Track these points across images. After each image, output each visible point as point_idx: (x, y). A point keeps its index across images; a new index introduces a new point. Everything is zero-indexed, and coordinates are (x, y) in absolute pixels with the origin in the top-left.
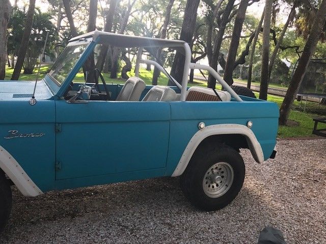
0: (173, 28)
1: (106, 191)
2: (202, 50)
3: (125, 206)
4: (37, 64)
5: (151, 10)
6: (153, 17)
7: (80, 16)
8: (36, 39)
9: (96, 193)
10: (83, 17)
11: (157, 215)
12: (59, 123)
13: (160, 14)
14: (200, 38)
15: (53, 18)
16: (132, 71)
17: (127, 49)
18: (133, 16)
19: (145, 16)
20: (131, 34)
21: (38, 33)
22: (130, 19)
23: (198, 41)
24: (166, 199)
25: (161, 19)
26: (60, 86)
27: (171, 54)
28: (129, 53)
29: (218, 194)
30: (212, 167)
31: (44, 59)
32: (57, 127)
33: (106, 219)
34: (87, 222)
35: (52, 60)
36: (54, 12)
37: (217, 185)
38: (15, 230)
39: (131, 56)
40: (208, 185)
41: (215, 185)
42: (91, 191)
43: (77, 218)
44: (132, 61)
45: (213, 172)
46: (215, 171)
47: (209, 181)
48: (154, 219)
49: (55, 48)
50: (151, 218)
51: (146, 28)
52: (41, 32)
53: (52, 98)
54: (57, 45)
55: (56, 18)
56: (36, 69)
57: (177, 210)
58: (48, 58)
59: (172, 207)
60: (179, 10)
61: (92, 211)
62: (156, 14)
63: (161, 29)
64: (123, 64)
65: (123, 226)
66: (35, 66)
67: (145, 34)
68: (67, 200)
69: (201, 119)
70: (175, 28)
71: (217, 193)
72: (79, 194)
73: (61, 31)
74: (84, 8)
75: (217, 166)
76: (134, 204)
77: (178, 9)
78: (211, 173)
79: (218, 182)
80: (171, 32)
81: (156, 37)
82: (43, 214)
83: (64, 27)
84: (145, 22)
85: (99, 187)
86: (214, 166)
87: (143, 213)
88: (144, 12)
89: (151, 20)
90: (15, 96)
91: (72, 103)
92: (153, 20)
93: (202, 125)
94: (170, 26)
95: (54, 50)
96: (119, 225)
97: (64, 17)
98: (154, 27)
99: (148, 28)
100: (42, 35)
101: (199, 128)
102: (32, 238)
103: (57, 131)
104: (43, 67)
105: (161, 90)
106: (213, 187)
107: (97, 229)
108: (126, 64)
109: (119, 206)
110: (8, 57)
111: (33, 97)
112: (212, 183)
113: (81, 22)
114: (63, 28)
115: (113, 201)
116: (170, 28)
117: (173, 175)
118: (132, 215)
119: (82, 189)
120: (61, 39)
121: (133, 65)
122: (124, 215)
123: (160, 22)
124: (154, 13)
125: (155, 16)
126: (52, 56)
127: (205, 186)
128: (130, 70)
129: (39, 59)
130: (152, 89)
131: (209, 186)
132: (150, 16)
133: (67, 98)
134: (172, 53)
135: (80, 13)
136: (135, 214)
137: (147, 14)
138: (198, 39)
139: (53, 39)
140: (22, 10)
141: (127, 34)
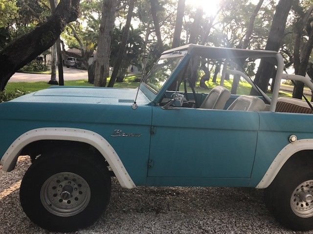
0: (255, 38)
1: (187, 194)
2: (286, 59)
3: (205, 210)
4: (127, 73)
5: (233, 21)
6: (234, 27)
7: (165, 30)
8: (127, 52)
9: (178, 194)
10: (168, 31)
11: (238, 225)
12: (154, 126)
13: (242, 24)
14: (285, 48)
15: (143, 33)
16: (211, 80)
17: (207, 59)
18: (214, 28)
19: (226, 28)
20: (212, 45)
21: (129, 46)
22: (212, 30)
23: (282, 50)
24: (247, 211)
25: (242, 30)
26: (156, 94)
27: (252, 64)
28: (209, 63)
29: (307, 214)
30: (302, 184)
31: (132, 69)
32: (152, 129)
33: (188, 220)
34: (170, 220)
35: (139, 70)
36: (143, 28)
37: (307, 204)
38: (111, 215)
39: (210, 66)
40: (296, 202)
41: (304, 204)
42: (173, 191)
43: (161, 215)
44: (211, 70)
45: (302, 189)
46: (305, 189)
47: (298, 199)
48: (235, 228)
49: (142, 60)
50: (232, 227)
51: (227, 39)
52: (132, 46)
53: (149, 105)
54: (144, 57)
55: (145, 33)
56: (126, 78)
57: (259, 224)
58: (136, 68)
59: (253, 219)
60: (263, 20)
61: (175, 210)
62: (238, 24)
63: (242, 38)
64: (202, 73)
65: (203, 230)
66: (126, 75)
67: (226, 44)
68: (152, 197)
69: (292, 132)
70: (257, 38)
71: (306, 212)
72: (162, 193)
73: (148, 44)
74: (169, 23)
75: (308, 183)
76: (214, 210)
77: (262, 18)
78: (300, 190)
79: (309, 201)
80: (253, 42)
81: (237, 47)
82: (133, 206)
83: (151, 40)
84: (226, 33)
85: (181, 188)
86: (305, 184)
87: (223, 221)
88: (225, 24)
89: (232, 31)
90: (120, 101)
91: (166, 109)
92: (234, 31)
93: (294, 138)
94: (252, 35)
95: (142, 62)
96: (200, 228)
97: (152, 32)
98: (235, 38)
99: (229, 39)
100: (133, 48)
101: (290, 141)
102: (124, 225)
103: (152, 133)
104: (132, 76)
105: (249, 100)
106: (302, 205)
107: (179, 228)
108: (204, 74)
109: (199, 209)
110: (109, 69)
111: (135, 103)
112: (301, 201)
113: (166, 35)
114: (150, 42)
115: (193, 204)
116: (252, 38)
117: (257, 187)
118: (213, 220)
119: (165, 188)
120: (148, 52)
121: (212, 75)
122: (204, 219)
123: (241, 32)
124: (236, 24)
125: (237, 26)
126: (140, 66)
127: (293, 204)
128: (208, 80)
129: (129, 69)
130: (239, 98)
131: (298, 204)
132: (231, 27)
133: (162, 105)
134: (252, 62)
135: (166, 28)
136: (215, 220)
137: (229, 26)
138: (283, 48)
139: (142, 51)
140: (118, 28)
141: (208, 45)
